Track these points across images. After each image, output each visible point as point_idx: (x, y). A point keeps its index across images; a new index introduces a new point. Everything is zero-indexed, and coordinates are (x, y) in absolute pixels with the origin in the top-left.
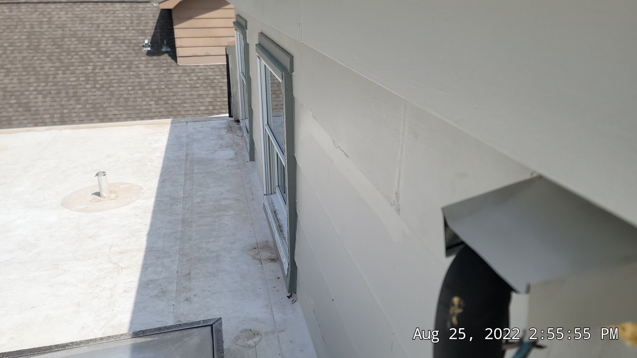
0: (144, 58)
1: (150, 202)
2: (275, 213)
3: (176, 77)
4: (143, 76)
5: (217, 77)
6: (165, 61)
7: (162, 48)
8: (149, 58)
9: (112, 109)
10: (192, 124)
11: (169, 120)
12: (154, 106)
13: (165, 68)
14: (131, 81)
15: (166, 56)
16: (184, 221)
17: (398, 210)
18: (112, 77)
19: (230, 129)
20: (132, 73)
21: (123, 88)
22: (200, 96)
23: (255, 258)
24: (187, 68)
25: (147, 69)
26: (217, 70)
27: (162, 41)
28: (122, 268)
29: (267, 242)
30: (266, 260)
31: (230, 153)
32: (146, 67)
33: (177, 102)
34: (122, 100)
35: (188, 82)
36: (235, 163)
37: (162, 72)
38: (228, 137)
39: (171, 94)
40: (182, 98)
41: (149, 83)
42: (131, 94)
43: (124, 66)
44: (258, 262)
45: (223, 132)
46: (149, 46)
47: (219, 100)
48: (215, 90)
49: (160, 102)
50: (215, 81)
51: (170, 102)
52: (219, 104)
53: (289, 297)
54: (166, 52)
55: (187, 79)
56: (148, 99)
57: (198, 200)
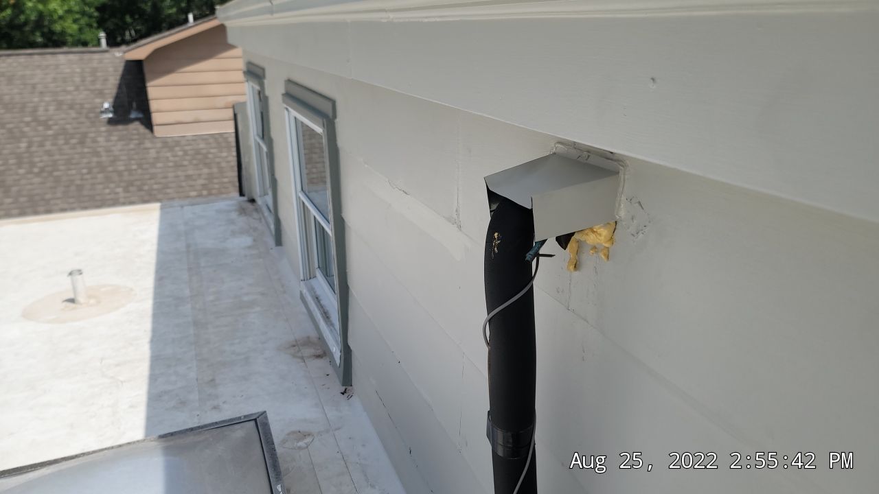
0: (103, 129)
1: (147, 305)
2: (317, 299)
3: (153, 153)
4: (103, 154)
5: (212, 151)
6: (135, 132)
7: (129, 112)
8: (111, 128)
9: (58, 202)
10: (190, 207)
11: (157, 205)
12: (122, 195)
13: (136, 142)
14: (85, 161)
15: (137, 125)
16: (196, 323)
17: (459, 227)
18: (57, 157)
19: (242, 211)
20: (86, 150)
21: (74, 172)
22: (188, 177)
23: (294, 356)
24: (169, 140)
25: (110, 144)
26: (211, 140)
27: (130, 104)
28: (122, 382)
29: (308, 337)
30: (310, 357)
31: (247, 240)
32: (108, 141)
33: (155, 187)
34: (73, 188)
35: (171, 159)
36: (254, 252)
37: (132, 146)
38: (242, 221)
39: (147, 177)
40: (163, 181)
41: (113, 162)
42: (86, 179)
43: (74, 141)
44: (299, 360)
45: (234, 215)
46: (111, 112)
47: (215, 181)
48: (210, 168)
49: (131, 189)
50: (210, 156)
51: (146, 188)
52: (217, 186)
53: (343, 394)
54: (137, 119)
55: (169, 154)
56: (112, 185)
57: (211, 298)
